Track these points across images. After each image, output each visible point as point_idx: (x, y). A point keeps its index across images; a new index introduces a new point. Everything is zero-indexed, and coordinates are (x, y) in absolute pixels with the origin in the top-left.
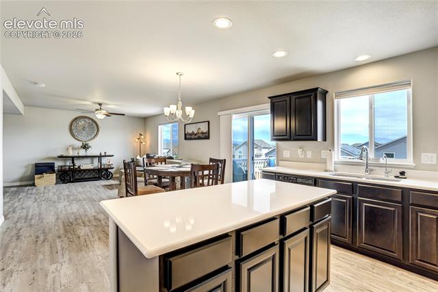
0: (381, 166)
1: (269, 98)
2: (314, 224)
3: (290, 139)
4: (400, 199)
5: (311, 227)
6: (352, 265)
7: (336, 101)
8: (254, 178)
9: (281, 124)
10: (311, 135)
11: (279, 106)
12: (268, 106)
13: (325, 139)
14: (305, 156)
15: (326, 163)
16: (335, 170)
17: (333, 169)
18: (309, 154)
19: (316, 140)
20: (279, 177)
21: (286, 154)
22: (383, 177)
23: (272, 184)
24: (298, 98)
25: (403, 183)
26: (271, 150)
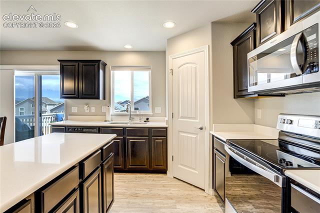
0: (137, 115)
1: (59, 61)
2: (103, 162)
3: (78, 98)
4: (147, 134)
5: (102, 165)
6: (125, 182)
7: (112, 72)
8: (41, 134)
9: (69, 85)
10: (95, 95)
11: (68, 69)
12: (58, 67)
13: (104, 98)
14: (90, 111)
15: (105, 116)
16: (112, 120)
17: (110, 120)
18: (93, 110)
19: (99, 99)
20: (69, 129)
21: (74, 110)
22: (138, 122)
23: (61, 137)
24: (85, 65)
25: (149, 125)
26: (56, 106)
